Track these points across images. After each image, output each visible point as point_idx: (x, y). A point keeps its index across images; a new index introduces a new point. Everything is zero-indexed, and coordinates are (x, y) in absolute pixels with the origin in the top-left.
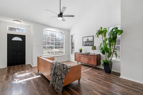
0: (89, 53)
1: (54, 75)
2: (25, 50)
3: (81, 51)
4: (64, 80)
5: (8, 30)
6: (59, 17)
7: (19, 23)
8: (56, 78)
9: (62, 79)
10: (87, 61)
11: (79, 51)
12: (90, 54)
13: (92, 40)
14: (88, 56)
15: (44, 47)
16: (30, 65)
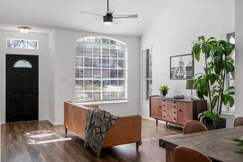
0: (183, 98)
1: (90, 127)
2: (37, 89)
3: (165, 92)
4: (104, 135)
5: (7, 47)
6: (105, 21)
7: (27, 31)
8: (93, 131)
9: (101, 133)
10: (175, 115)
11: (159, 93)
12: (185, 100)
13: (191, 65)
14: (176, 105)
15: (77, 82)
16: (47, 122)
